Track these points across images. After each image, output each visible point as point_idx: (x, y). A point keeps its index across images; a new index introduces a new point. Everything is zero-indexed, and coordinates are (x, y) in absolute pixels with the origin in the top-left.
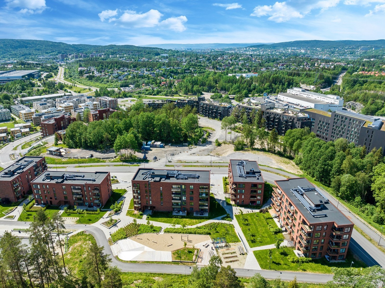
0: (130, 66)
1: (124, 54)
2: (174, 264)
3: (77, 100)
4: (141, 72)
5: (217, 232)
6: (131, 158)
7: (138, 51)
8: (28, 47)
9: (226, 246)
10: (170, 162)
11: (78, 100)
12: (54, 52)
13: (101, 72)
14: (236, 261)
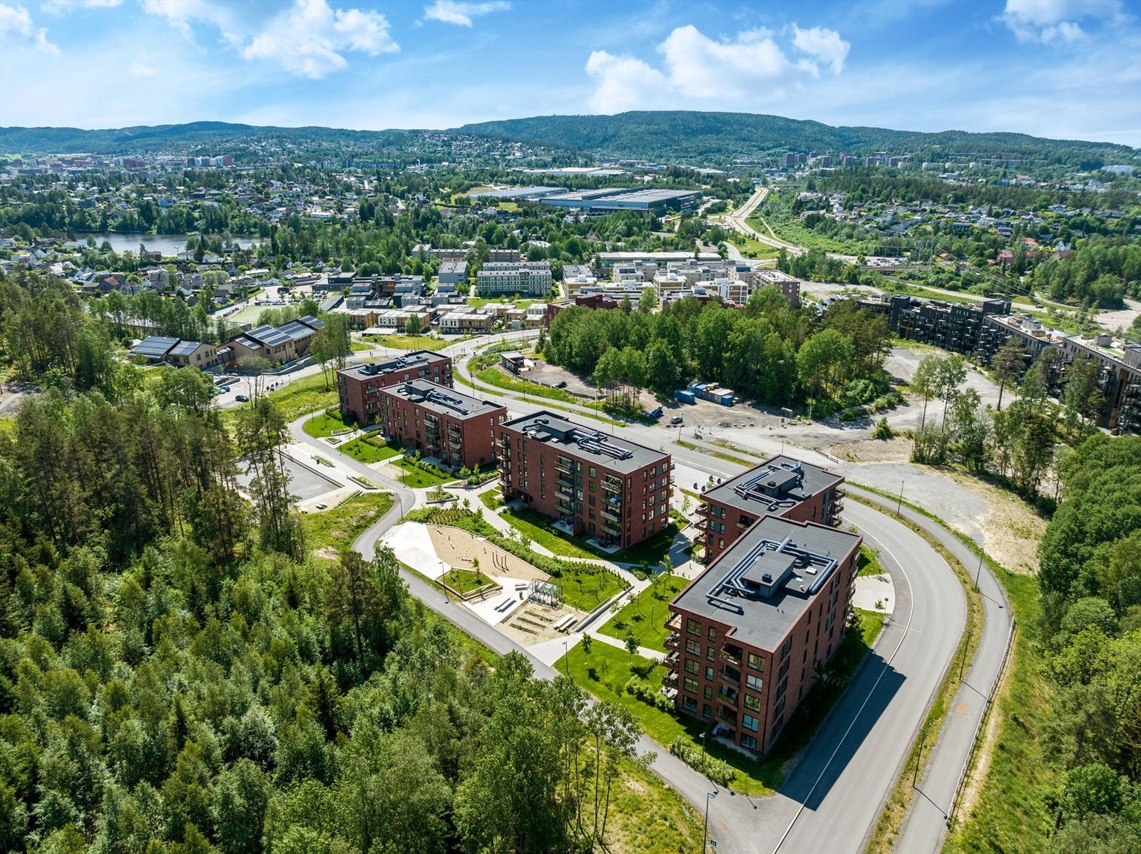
0: (945, 198)
1: (969, 161)
2: (435, 586)
3: (704, 271)
4: (966, 219)
5: (579, 581)
6: (628, 408)
7: (1024, 154)
8: (722, 132)
9: (553, 605)
10: (697, 437)
11: (708, 271)
12: (781, 145)
13: (851, 208)
14: (532, 632)
